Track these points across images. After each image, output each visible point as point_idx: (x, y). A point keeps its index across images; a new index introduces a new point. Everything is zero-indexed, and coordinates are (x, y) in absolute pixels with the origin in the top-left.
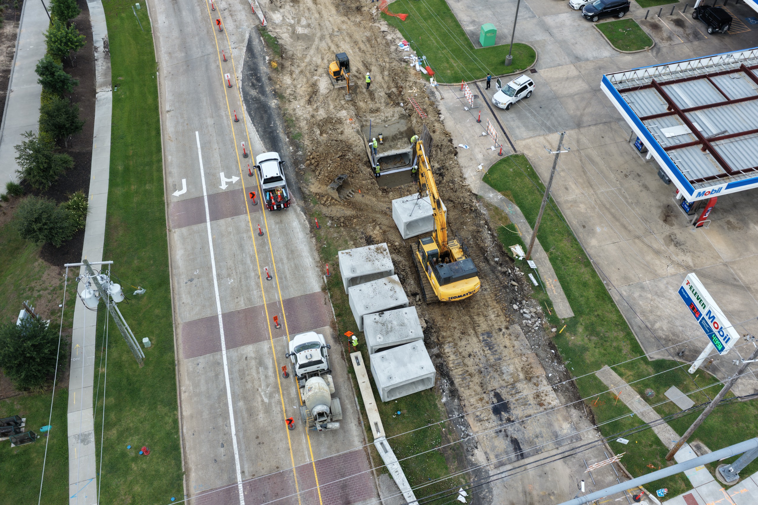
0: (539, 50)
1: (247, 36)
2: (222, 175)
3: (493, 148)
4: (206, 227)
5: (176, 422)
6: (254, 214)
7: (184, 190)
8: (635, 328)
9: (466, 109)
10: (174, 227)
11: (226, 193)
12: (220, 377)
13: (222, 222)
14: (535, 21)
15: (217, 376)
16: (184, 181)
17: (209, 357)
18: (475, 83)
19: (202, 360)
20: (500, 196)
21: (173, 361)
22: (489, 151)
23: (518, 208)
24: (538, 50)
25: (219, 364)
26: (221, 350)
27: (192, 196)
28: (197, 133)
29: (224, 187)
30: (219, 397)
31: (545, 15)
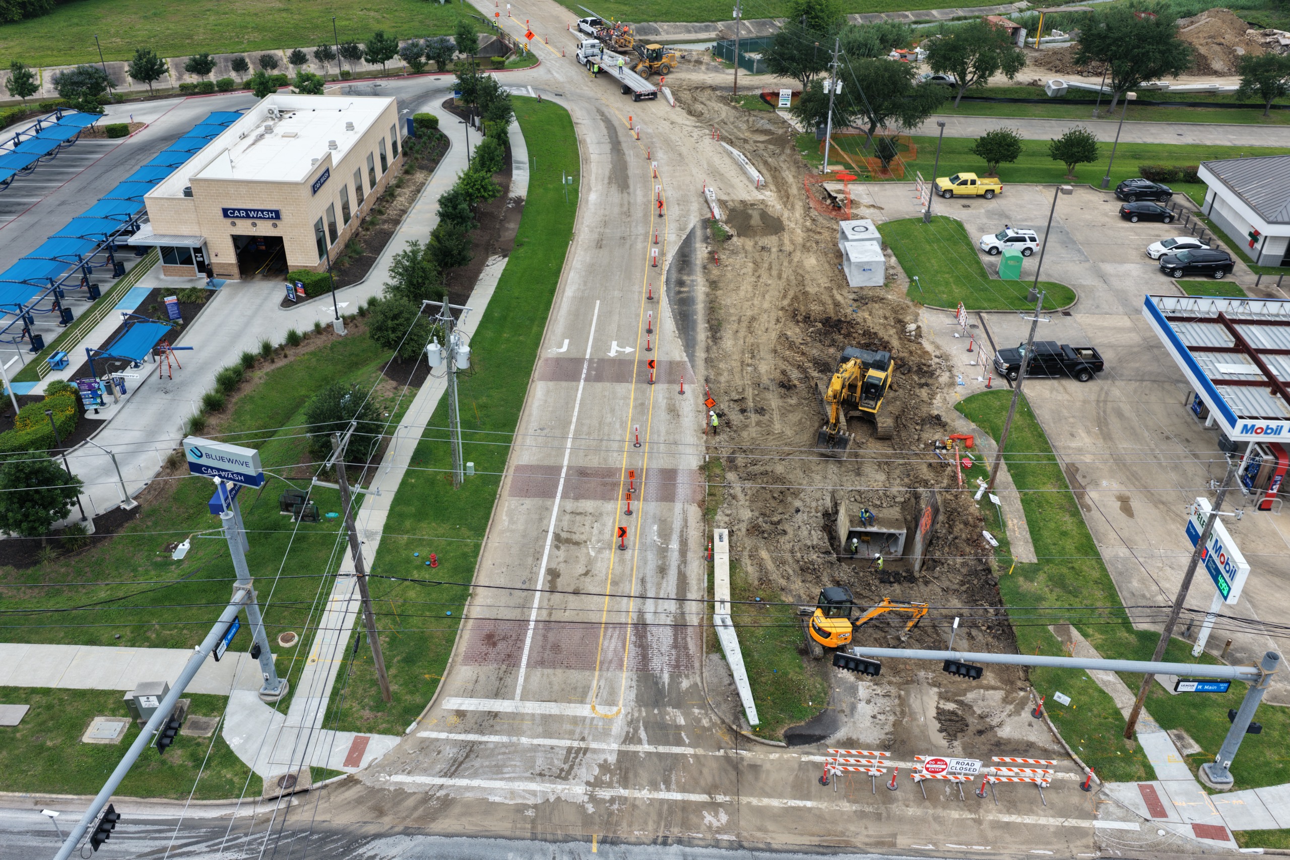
0: (1083, 295)
1: (691, 226)
2: (614, 344)
3: (980, 379)
4: (578, 387)
5: (477, 547)
6: (639, 385)
7: (564, 349)
8: (1125, 593)
9: (957, 335)
10: (540, 379)
11: (613, 361)
12: (545, 522)
13: (599, 386)
14: (1087, 265)
15: (541, 520)
16: (566, 342)
17: (538, 501)
18: (978, 313)
19: (529, 503)
20: (973, 426)
21: (495, 493)
22: (975, 382)
23: (994, 442)
24: (1079, 293)
25: (548, 510)
26: (555, 497)
27: (572, 356)
28: (598, 302)
29: (612, 354)
30: (537, 539)
31: (1103, 261)
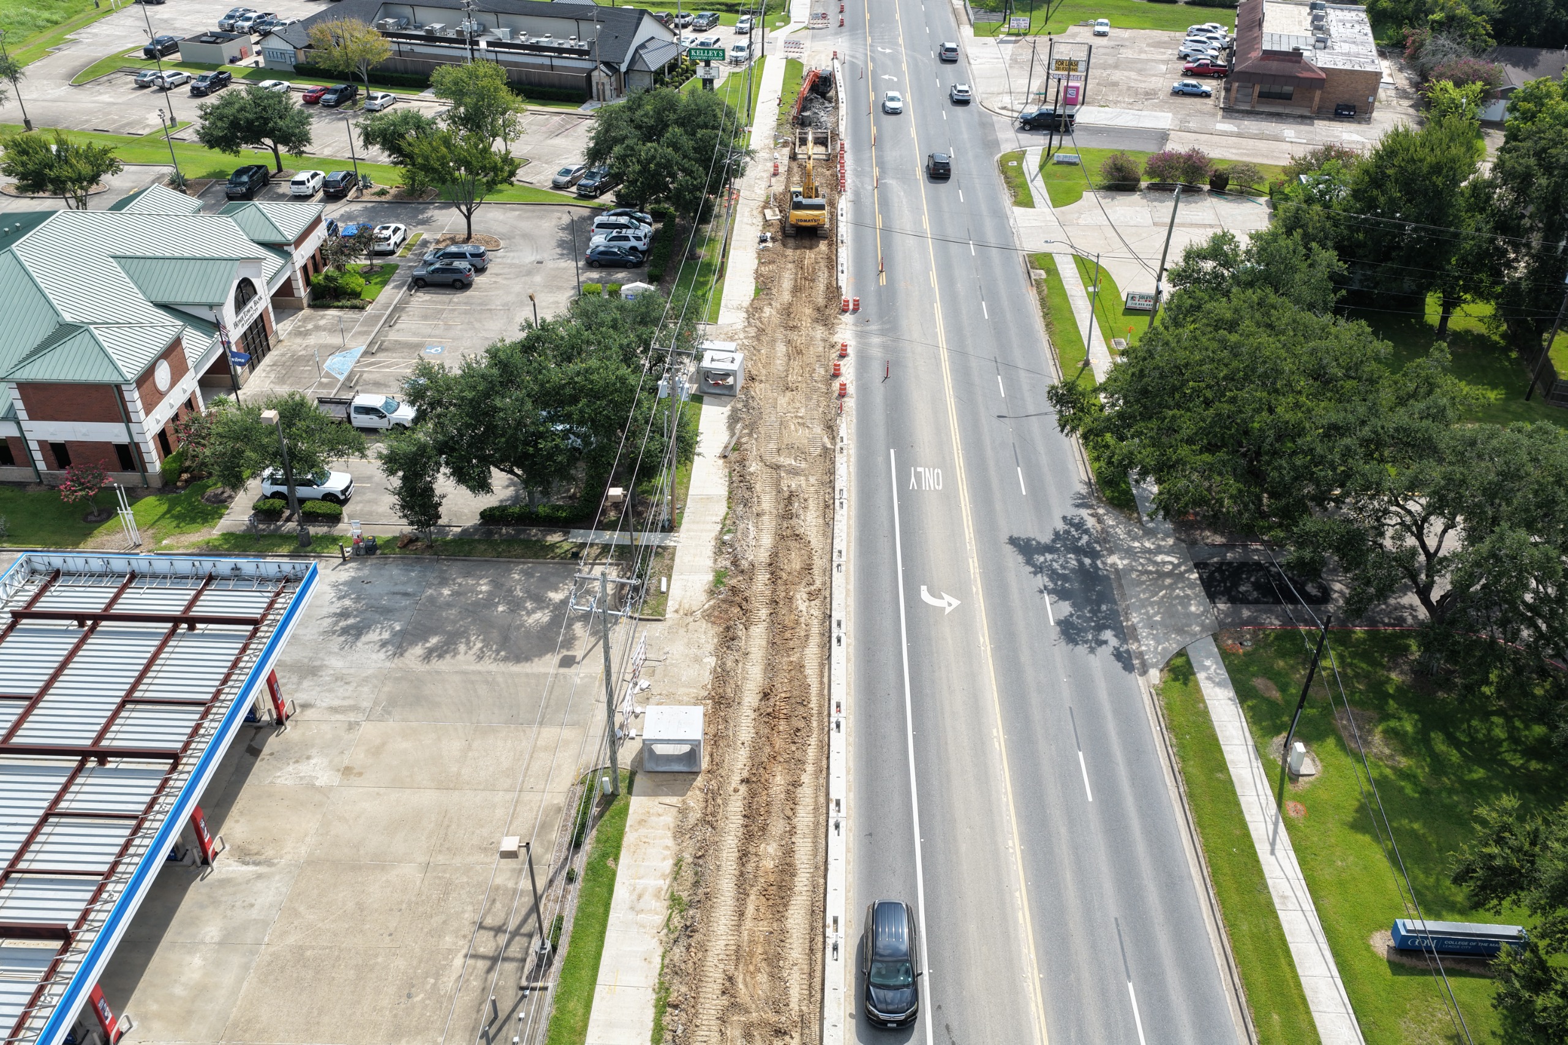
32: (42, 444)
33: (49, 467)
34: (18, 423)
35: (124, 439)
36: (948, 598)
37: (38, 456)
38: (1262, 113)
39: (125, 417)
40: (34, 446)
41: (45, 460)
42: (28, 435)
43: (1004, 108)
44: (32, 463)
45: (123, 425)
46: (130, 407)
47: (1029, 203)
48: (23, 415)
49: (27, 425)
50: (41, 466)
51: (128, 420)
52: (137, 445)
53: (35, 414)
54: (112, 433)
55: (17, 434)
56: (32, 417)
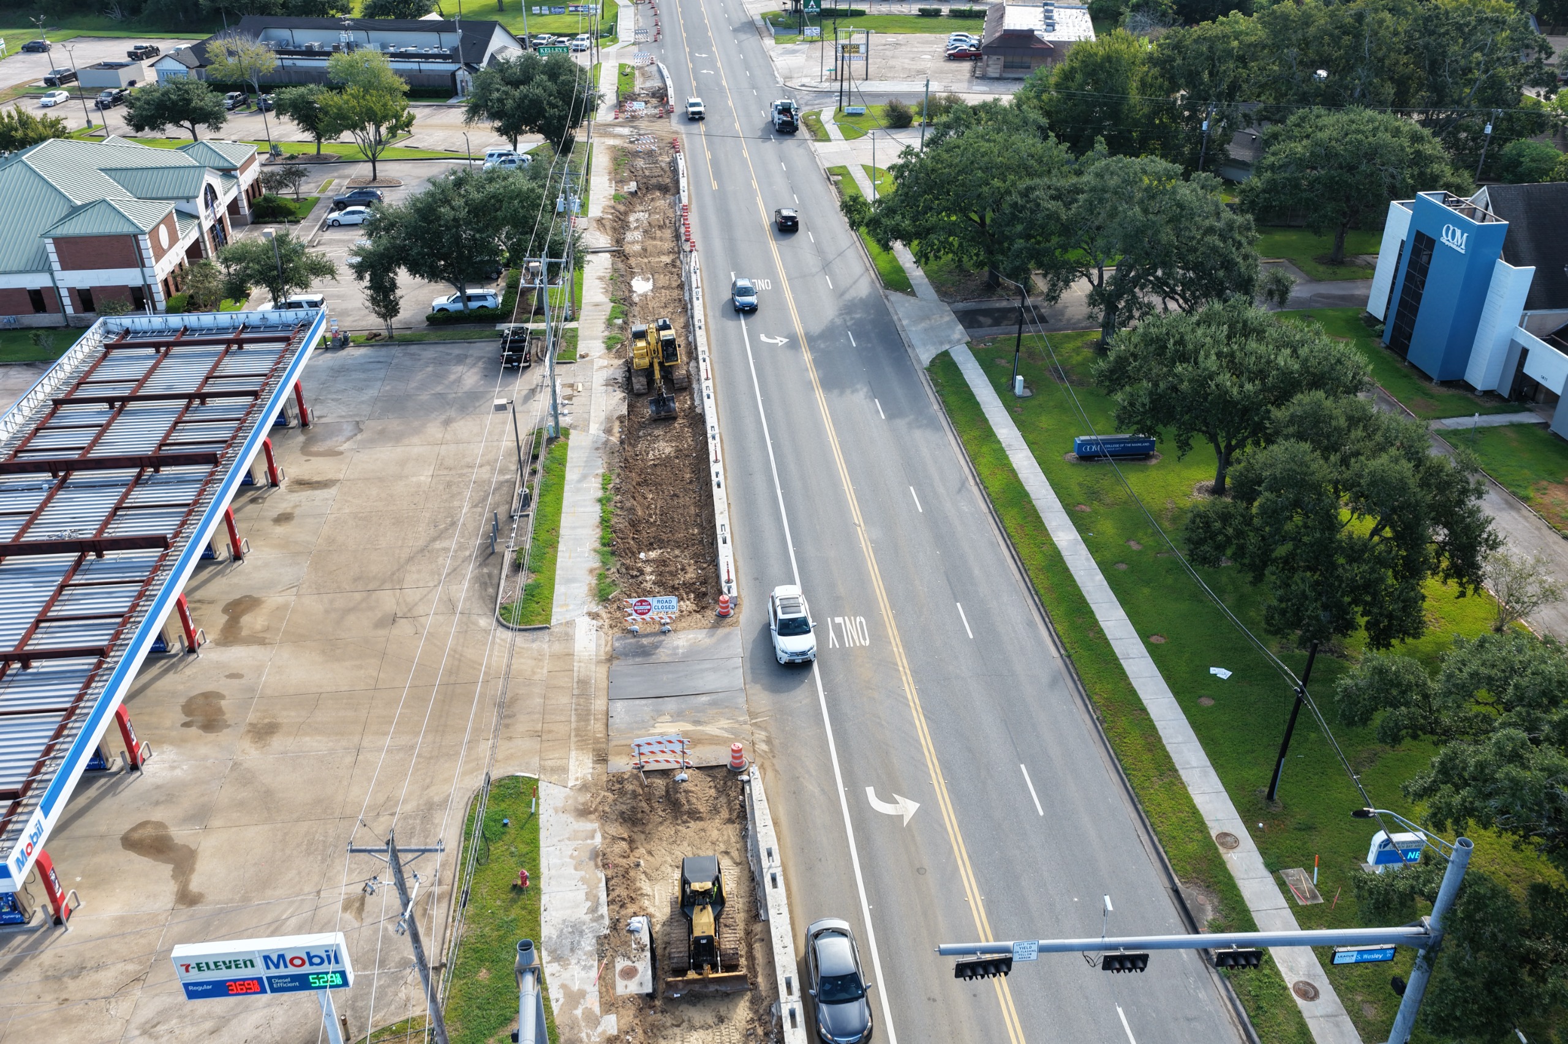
32: (71, 290)
33: (76, 311)
34: (52, 274)
35: (138, 282)
36: (779, 339)
37: (67, 301)
38: (1008, 79)
39: (139, 262)
40: (64, 293)
41: (73, 305)
42: (59, 284)
43: (803, 86)
44: (60, 308)
45: (138, 270)
46: (145, 254)
47: (827, 139)
48: (56, 266)
49: (60, 274)
50: (69, 310)
51: (143, 266)
52: (149, 286)
53: (67, 265)
54: (127, 277)
55: (50, 284)
56: (65, 267)
